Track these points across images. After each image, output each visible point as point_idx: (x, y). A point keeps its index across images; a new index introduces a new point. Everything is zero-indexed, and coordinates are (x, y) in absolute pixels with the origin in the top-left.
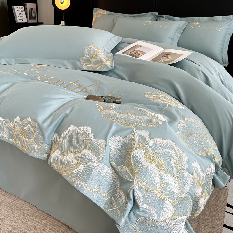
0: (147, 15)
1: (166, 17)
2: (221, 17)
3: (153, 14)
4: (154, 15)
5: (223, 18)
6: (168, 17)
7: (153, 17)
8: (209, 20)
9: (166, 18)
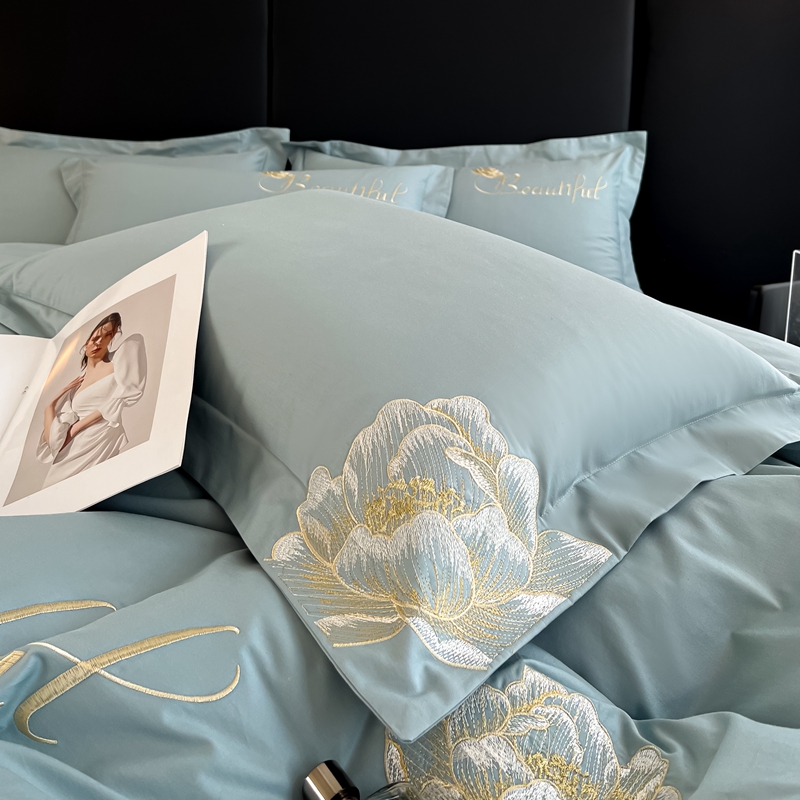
0: (235, 140)
1: (333, 147)
2: (574, 141)
3: (267, 136)
4: (269, 142)
5: (582, 146)
6: (342, 150)
7: (266, 149)
8: (526, 155)
9: (337, 153)
